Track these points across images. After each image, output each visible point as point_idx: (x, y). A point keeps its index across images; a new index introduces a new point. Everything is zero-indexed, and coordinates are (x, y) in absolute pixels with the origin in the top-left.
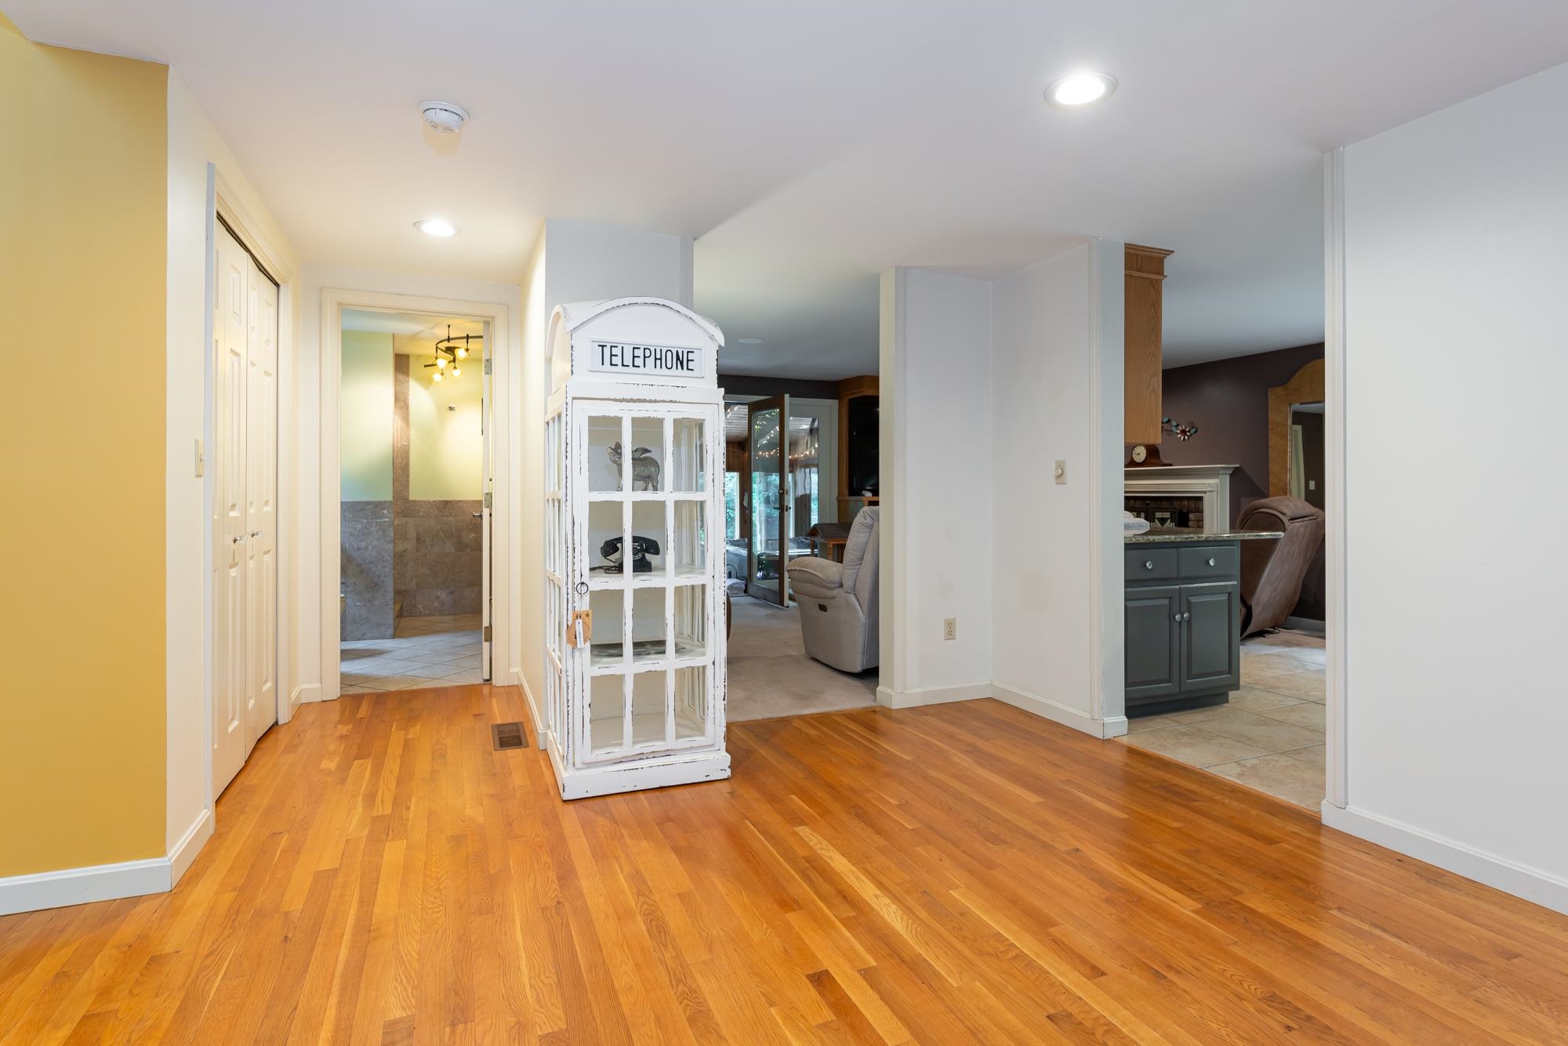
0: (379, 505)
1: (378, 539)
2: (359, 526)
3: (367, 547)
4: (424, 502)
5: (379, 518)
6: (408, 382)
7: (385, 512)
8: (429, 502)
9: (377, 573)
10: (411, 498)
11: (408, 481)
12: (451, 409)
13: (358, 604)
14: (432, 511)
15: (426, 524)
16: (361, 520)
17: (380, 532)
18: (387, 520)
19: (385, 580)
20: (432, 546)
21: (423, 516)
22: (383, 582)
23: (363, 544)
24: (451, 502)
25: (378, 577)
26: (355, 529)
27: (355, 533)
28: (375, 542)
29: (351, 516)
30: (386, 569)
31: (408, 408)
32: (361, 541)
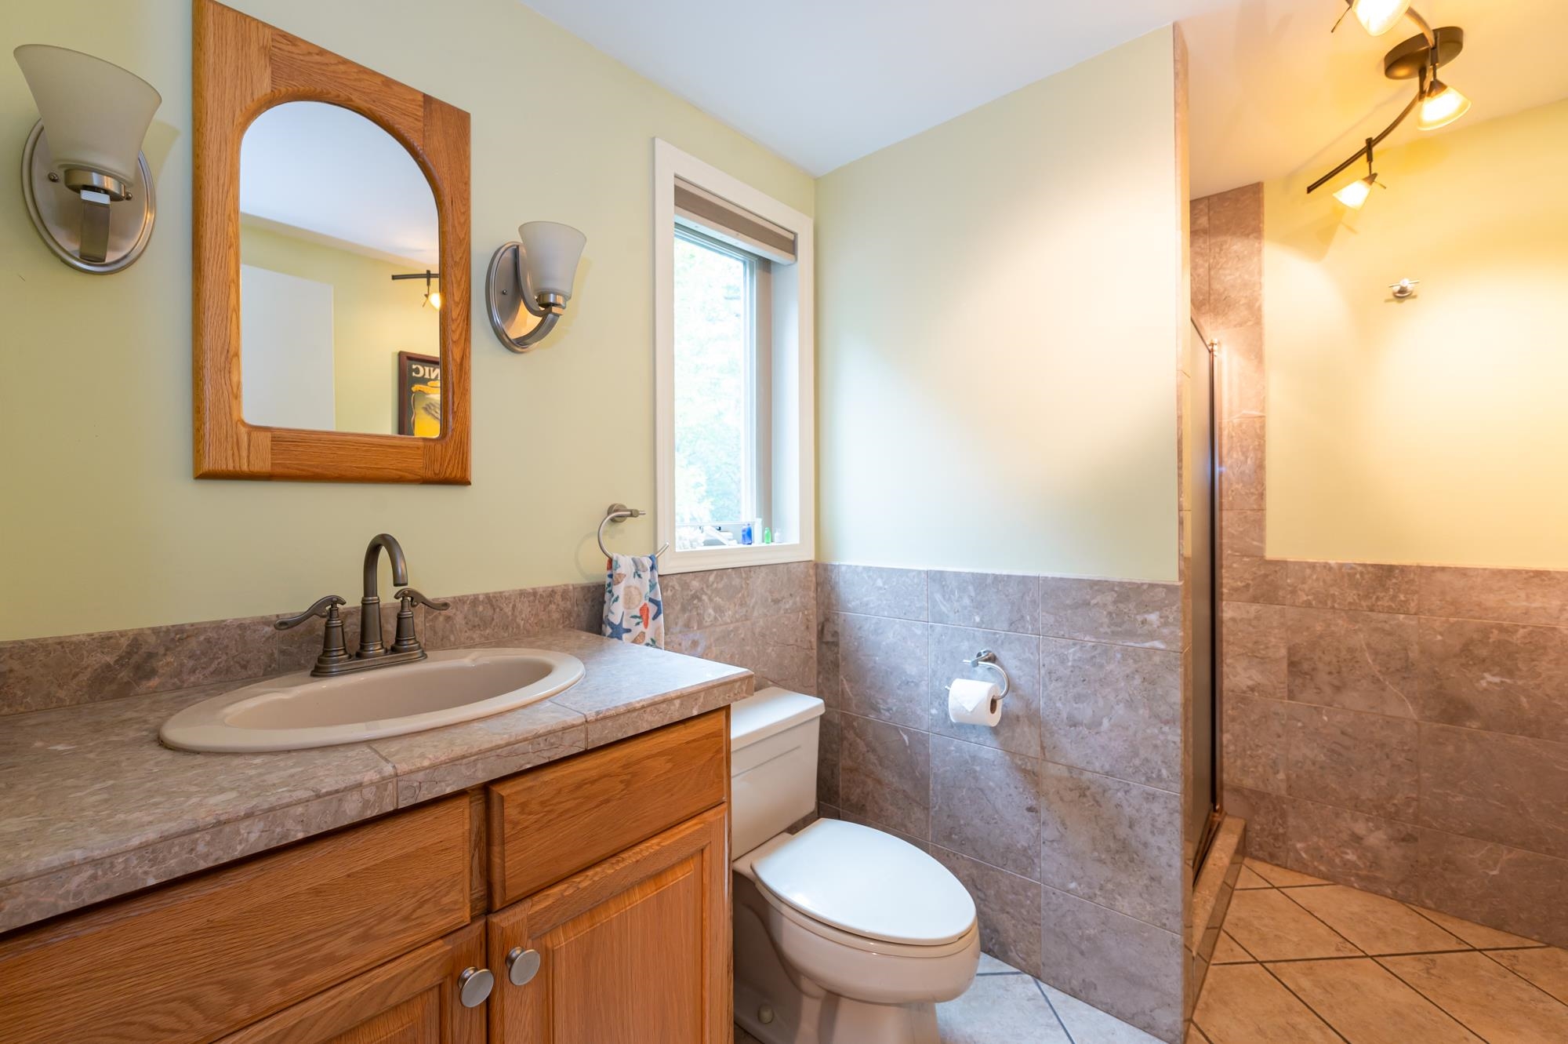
0: (1130, 595)
1: (1130, 704)
2: (1072, 653)
3: (1095, 724)
4: (1313, 566)
5: (1131, 634)
6: (1260, 251)
7: (1153, 617)
8: (1327, 567)
9: (1128, 811)
10: (1271, 554)
11: (1261, 509)
12: (1402, 294)
13: (1073, 885)
14: (1335, 591)
15: (1319, 628)
16: (1079, 636)
17: (1138, 681)
18: (1158, 644)
19: (1152, 840)
20: (1338, 689)
21: (1308, 604)
22: (1145, 845)
23: (1085, 712)
24: (1404, 570)
25: (1131, 826)
26: (1063, 660)
27: (1062, 671)
28: (1120, 710)
29: (1051, 619)
30: (1157, 808)
31: (1259, 322)
32: (1078, 698)
